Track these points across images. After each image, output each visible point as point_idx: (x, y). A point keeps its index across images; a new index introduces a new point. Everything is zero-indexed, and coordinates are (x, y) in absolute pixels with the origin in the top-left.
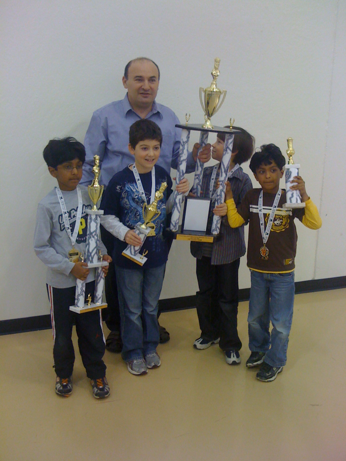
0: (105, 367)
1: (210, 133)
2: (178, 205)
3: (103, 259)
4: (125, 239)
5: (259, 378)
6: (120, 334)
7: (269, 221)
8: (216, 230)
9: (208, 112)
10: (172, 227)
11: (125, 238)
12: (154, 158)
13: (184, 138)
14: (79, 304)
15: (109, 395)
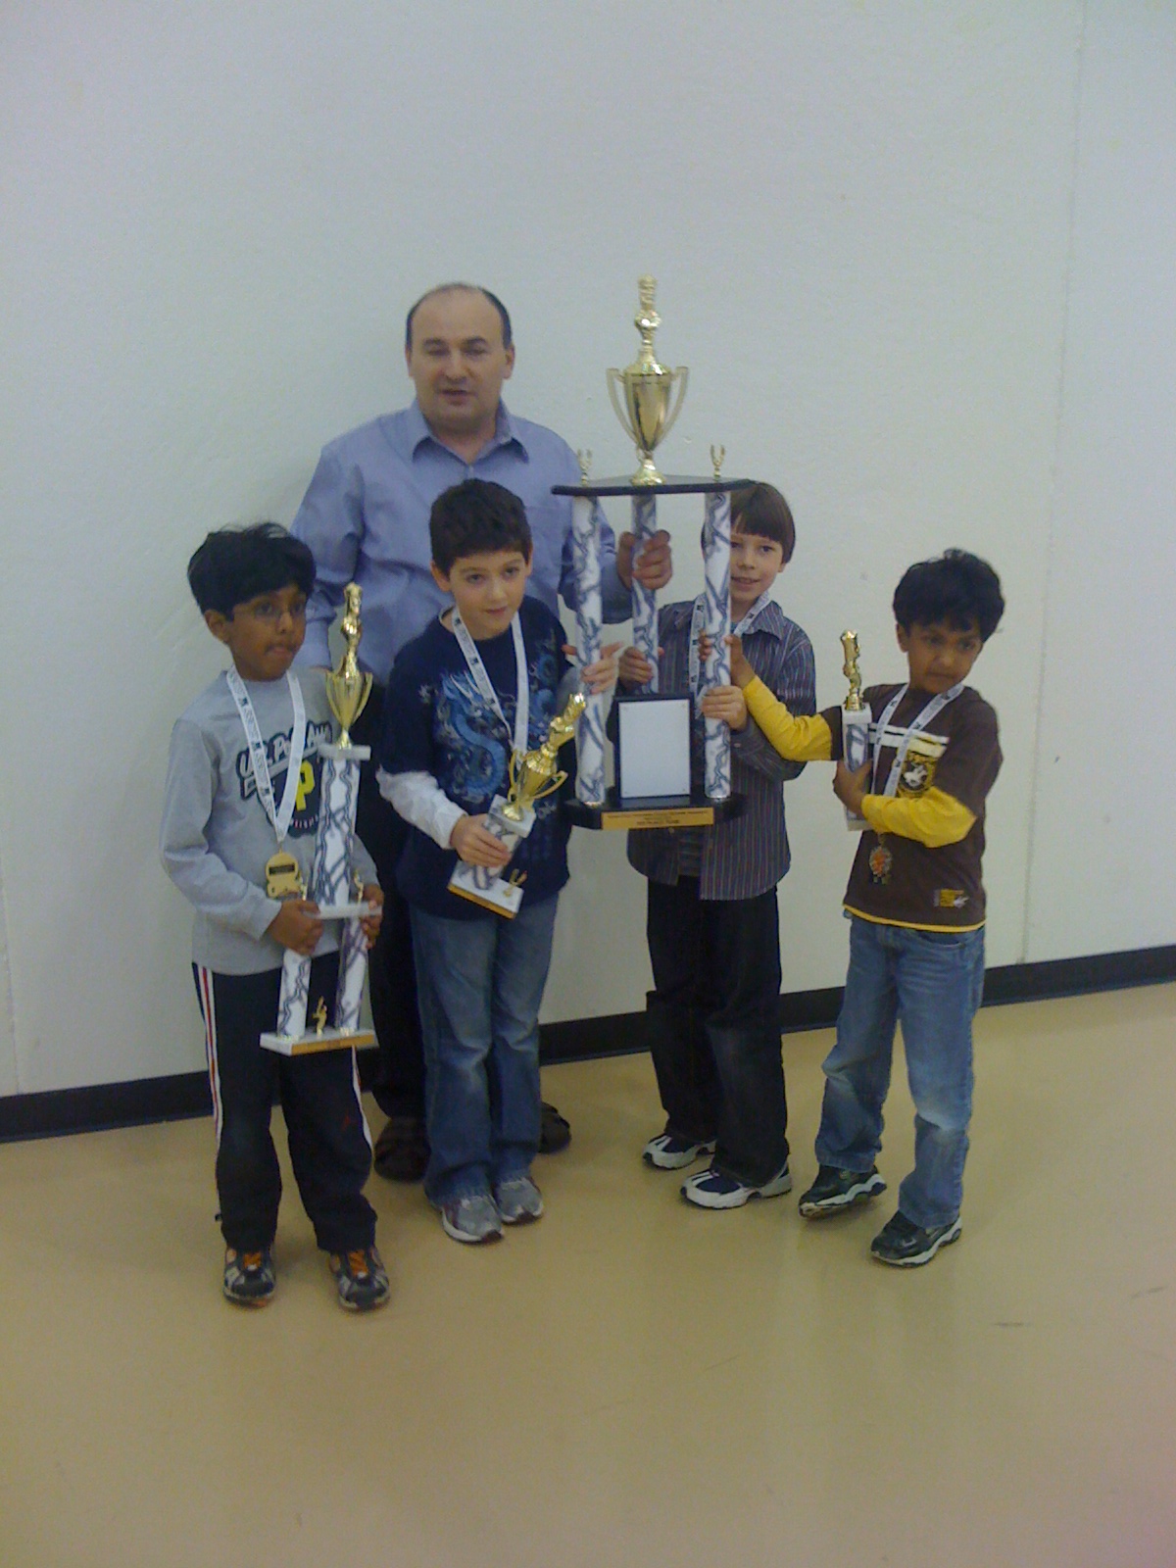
2: (594, 725)
5: (878, 1255)
8: (719, 786)
10: (585, 793)
14: (289, 1028)
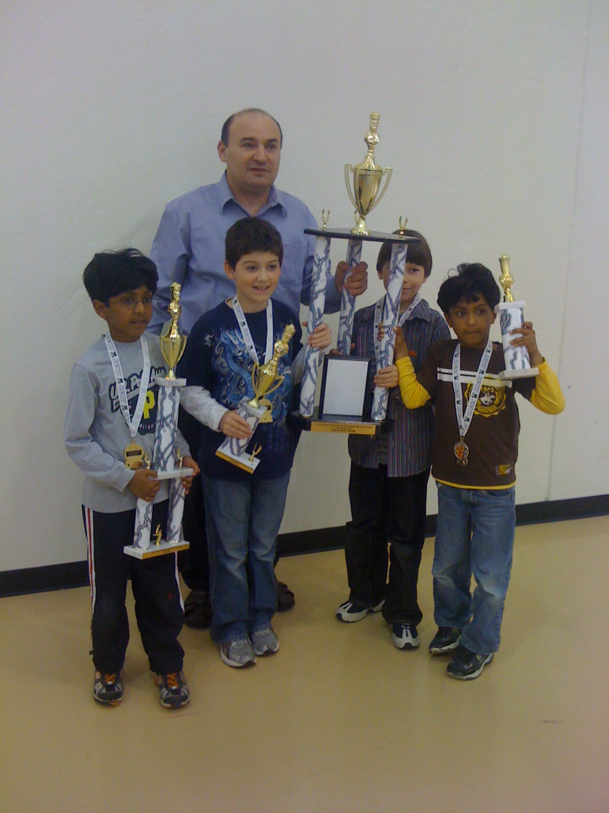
0: (182, 654)
1: (365, 243)
2: (313, 370)
3: (182, 465)
4: (221, 427)
5: (451, 674)
6: (208, 596)
7: (471, 398)
8: (379, 413)
9: (361, 207)
10: (302, 410)
11: (221, 425)
12: (268, 284)
13: (319, 251)
15: (188, 702)
